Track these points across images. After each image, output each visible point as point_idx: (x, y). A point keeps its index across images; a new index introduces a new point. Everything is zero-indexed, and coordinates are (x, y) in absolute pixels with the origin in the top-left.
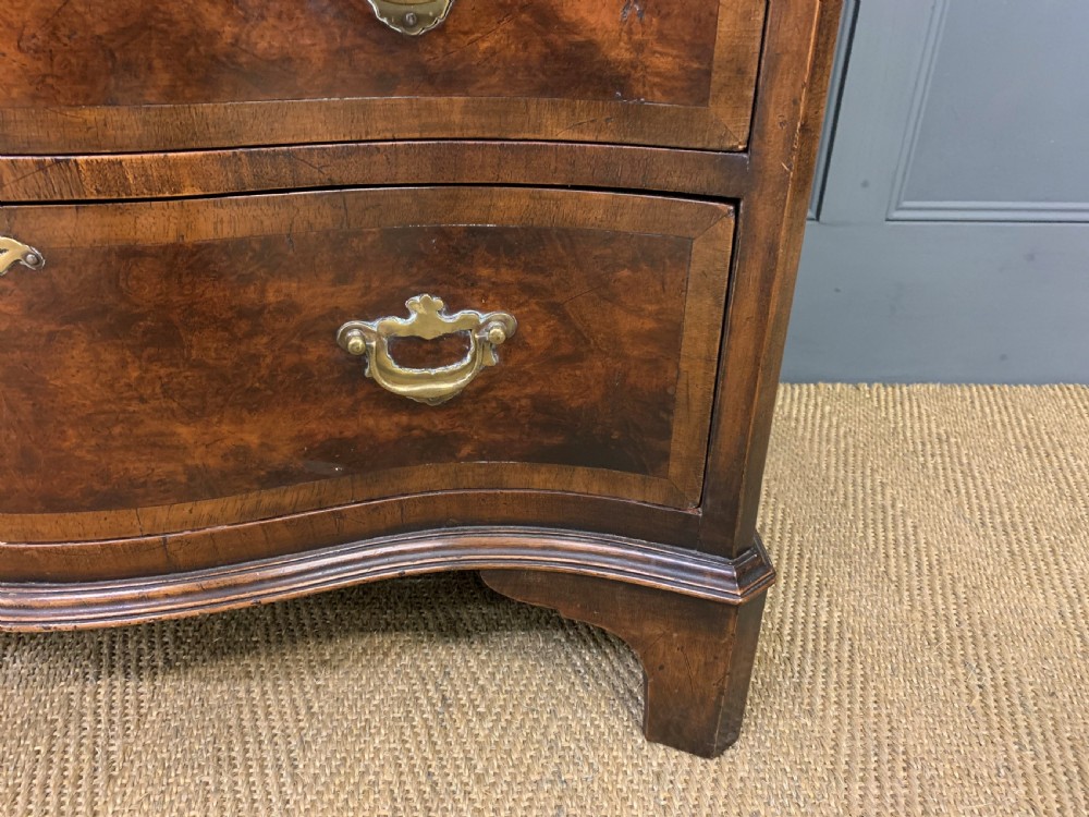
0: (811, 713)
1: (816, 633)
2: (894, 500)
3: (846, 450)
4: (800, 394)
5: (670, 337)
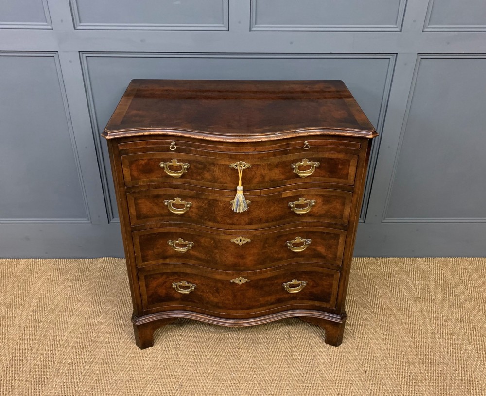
0: (355, 339)
1: (357, 324)
4: (361, 261)
5: (331, 285)
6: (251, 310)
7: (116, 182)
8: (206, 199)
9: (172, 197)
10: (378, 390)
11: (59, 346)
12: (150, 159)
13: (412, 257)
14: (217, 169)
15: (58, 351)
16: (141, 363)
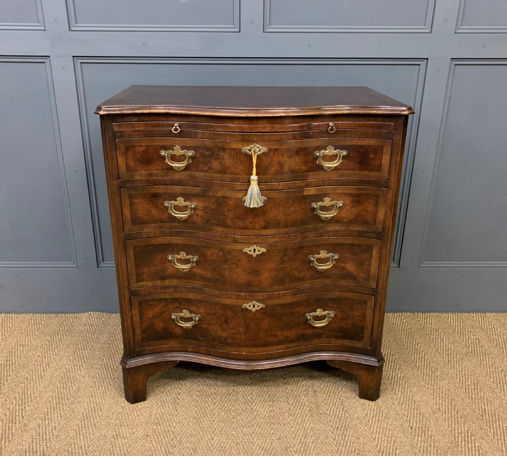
0: (395, 394)
1: (397, 378)
2: (420, 347)
3: (409, 334)
4: (397, 316)
5: (364, 316)
6: (266, 348)
7: (108, 173)
8: (214, 197)
9: (173, 197)
10: (429, 447)
11: (30, 400)
12: (149, 146)
13: (458, 312)
14: (228, 155)
15: (29, 406)
16: (130, 418)
